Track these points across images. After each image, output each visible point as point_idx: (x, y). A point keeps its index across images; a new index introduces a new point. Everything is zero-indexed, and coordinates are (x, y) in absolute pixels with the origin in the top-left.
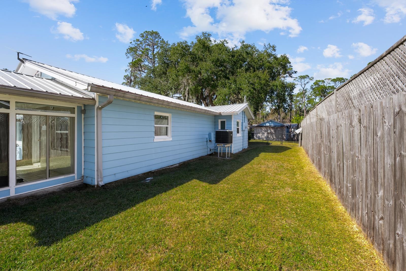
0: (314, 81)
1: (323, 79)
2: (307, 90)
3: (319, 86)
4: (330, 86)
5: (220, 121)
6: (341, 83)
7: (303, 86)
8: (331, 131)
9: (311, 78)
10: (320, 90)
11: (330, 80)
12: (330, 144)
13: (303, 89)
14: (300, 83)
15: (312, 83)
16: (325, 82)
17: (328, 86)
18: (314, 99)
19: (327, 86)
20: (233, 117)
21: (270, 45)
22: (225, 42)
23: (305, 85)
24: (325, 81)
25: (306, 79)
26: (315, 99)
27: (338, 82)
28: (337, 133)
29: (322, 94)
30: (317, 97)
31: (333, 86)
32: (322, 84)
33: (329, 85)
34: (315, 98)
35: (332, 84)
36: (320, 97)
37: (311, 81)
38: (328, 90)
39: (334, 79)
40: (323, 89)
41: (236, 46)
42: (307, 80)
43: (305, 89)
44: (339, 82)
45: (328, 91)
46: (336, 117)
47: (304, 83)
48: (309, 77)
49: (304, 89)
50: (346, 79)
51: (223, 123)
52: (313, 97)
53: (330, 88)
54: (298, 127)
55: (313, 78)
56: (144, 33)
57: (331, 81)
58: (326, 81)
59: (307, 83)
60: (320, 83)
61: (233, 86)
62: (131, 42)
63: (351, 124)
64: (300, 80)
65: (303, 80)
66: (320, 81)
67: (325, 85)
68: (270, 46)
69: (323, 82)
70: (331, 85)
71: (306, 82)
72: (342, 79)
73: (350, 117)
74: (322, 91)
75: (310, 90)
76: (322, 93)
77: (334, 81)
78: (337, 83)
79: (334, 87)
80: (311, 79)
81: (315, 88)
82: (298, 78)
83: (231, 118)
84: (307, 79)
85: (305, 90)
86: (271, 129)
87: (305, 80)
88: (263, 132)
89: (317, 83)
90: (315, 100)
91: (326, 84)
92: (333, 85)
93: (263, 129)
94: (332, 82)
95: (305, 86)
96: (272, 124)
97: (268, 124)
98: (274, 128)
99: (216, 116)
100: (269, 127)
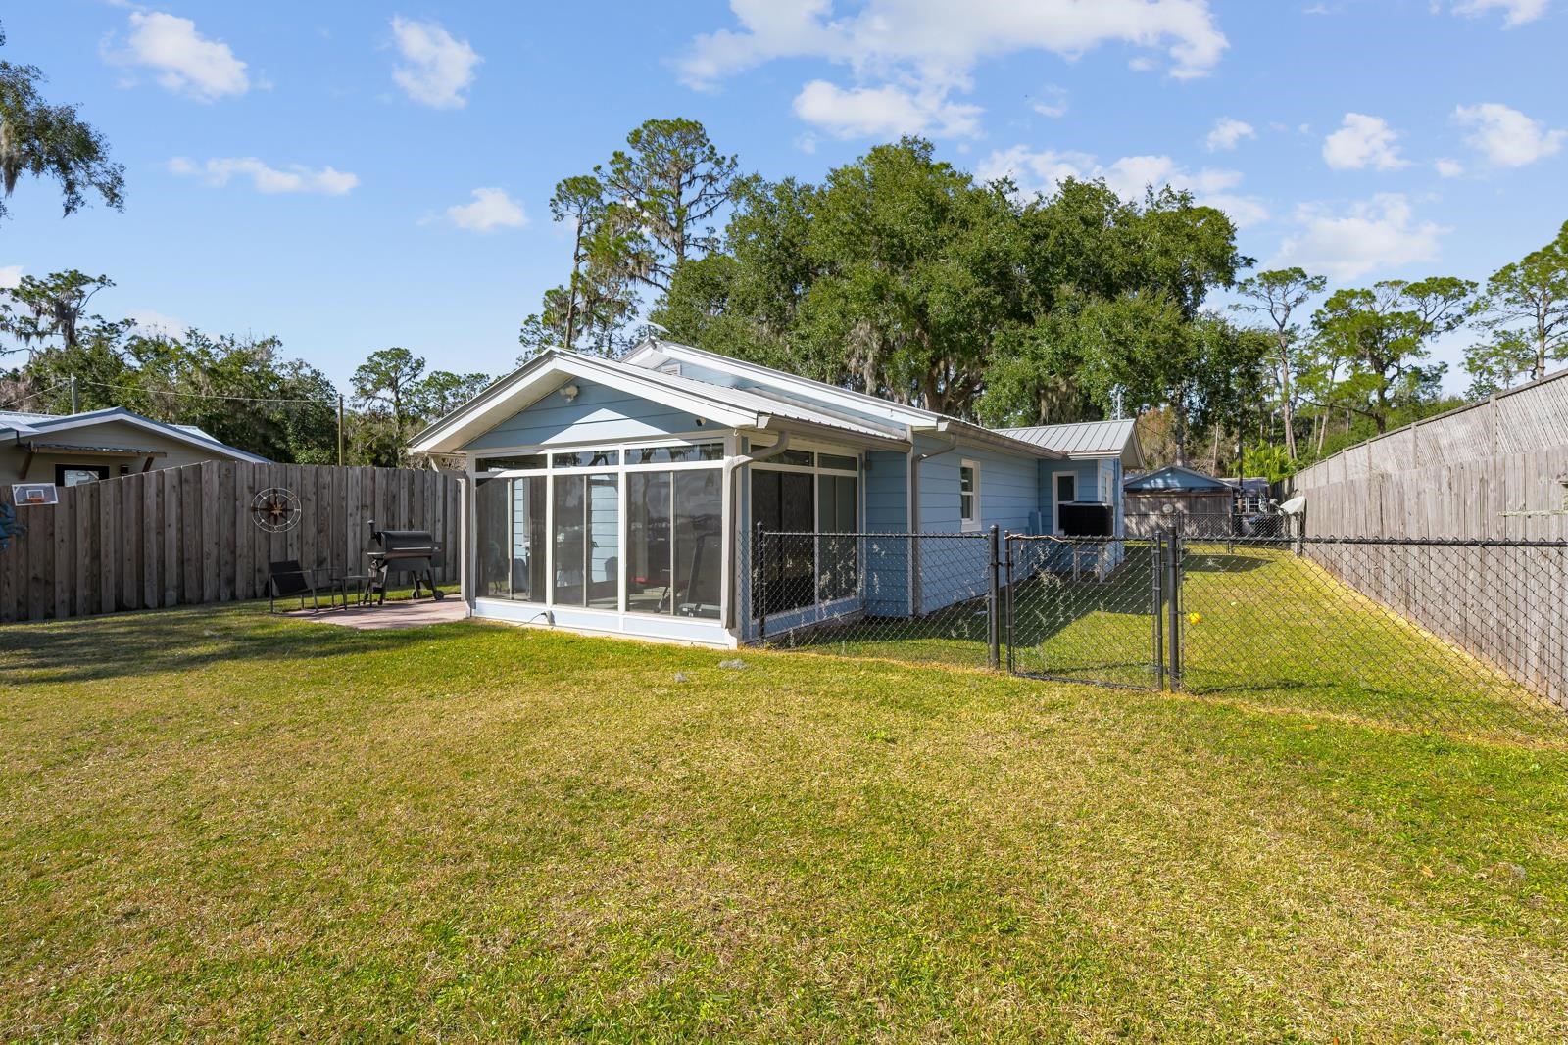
0: (1329, 293)
1: (1369, 287)
2: (1297, 333)
3: (1351, 312)
4: (1400, 314)
5: (1055, 476)
6: (1446, 299)
7: (1280, 316)
8: (1407, 503)
9: (1316, 282)
10: (1353, 333)
11: (1399, 290)
12: (1405, 528)
13: (1277, 328)
15: (1317, 302)
16: (1378, 298)
17: (1392, 314)
18: (1324, 368)
19: (1387, 313)
20: (1100, 465)
21: (1170, 192)
22: (1006, 188)
23: (1288, 309)
24: (1375, 292)
25: (1291, 286)
26: (1330, 367)
27: (1433, 295)
28: (1417, 504)
29: (1362, 349)
30: (1340, 362)
31: (1414, 313)
32: (1366, 309)
33: (1396, 310)
34: (1329, 363)
35: (1409, 305)
36: (1353, 361)
37: (1313, 295)
38: (1389, 330)
39: (1416, 285)
40: (1366, 327)
41: (1041, 197)
42: (1296, 290)
43: (1287, 327)
44: (1441, 298)
45: (1392, 335)
46: (1415, 476)
47: (1281, 301)
48: (1305, 277)
49: (1282, 326)
50: (1467, 283)
51: (1066, 486)
52: (1323, 360)
53: (1398, 321)
54: (1285, 495)
55: (1324, 282)
56: (645, 127)
57: (1404, 291)
58: (1378, 293)
59: (1299, 300)
60: (1354, 302)
61: (1046, 348)
62: (599, 168)
63: (1439, 489)
64: (1264, 291)
65: (1278, 291)
66: (1353, 294)
67: (1378, 308)
68: (1172, 195)
69: (1368, 296)
70: (1404, 310)
71: (1290, 299)
72: (1453, 283)
73: (1438, 478)
74: (1365, 334)
75: (1311, 331)
76: (1365, 345)
77: (1418, 290)
78: (1430, 299)
79: (1418, 318)
80: (1315, 288)
81: (1330, 323)
82: (1258, 281)
83: (1096, 468)
84: (1299, 285)
85: (1290, 332)
86: (1175, 500)
87: (1289, 289)
88: (1142, 509)
89: (1339, 302)
90: (1330, 373)
91: (1382, 307)
92: (1415, 308)
93: (1143, 500)
94: (1407, 299)
95: (1286, 316)
96: (1175, 483)
97: (1160, 483)
98: (1184, 494)
99: (1044, 463)
100: (1166, 491)
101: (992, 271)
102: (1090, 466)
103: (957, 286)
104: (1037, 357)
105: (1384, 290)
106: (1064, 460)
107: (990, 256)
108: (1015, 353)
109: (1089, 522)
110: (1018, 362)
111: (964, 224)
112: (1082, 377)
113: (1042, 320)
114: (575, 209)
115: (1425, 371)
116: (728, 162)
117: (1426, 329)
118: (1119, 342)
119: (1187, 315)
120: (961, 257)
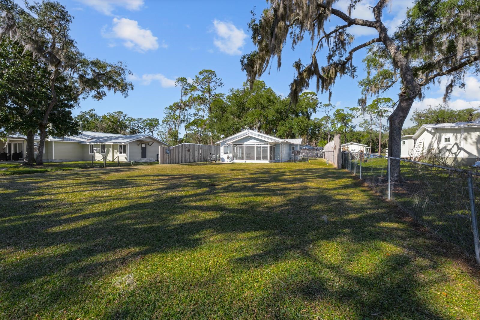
0: (336, 109)
1: (343, 108)
2: (331, 117)
3: (340, 113)
5: (292, 147)
7: (327, 113)
10: (341, 117)
13: (327, 116)
14: (324, 110)
15: (334, 111)
18: (336, 123)
19: (346, 114)
23: (329, 112)
29: (342, 121)
30: (339, 123)
32: (343, 113)
33: (348, 113)
35: (350, 112)
36: (341, 123)
38: (347, 117)
40: (343, 116)
42: (330, 107)
47: (327, 110)
48: (332, 105)
53: (348, 115)
54: (323, 149)
55: (335, 107)
57: (350, 109)
59: (331, 110)
64: (324, 108)
65: (327, 108)
66: (340, 110)
69: (343, 110)
71: (329, 110)
74: (343, 118)
75: (333, 116)
77: (352, 109)
79: (352, 115)
80: (333, 108)
81: (336, 115)
85: (329, 116)
89: (338, 111)
90: (337, 125)
91: (346, 112)
93: (302, 151)
96: (307, 148)
97: (304, 148)
98: (308, 150)
99: (290, 145)
100: (305, 149)
101: (278, 112)
102: (297, 145)
103: (273, 114)
104: (286, 127)
105: (346, 109)
106: (293, 144)
107: (279, 109)
108: (283, 126)
109: (297, 153)
110: (283, 127)
111: (274, 102)
112: (293, 130)
113: (287, 120)
114: (181, 84)
115: (353, 126)
116: (220, 79)
117: (353, 117)
118: (299, 125)
119: (309, 119)
120: (273, 109)
